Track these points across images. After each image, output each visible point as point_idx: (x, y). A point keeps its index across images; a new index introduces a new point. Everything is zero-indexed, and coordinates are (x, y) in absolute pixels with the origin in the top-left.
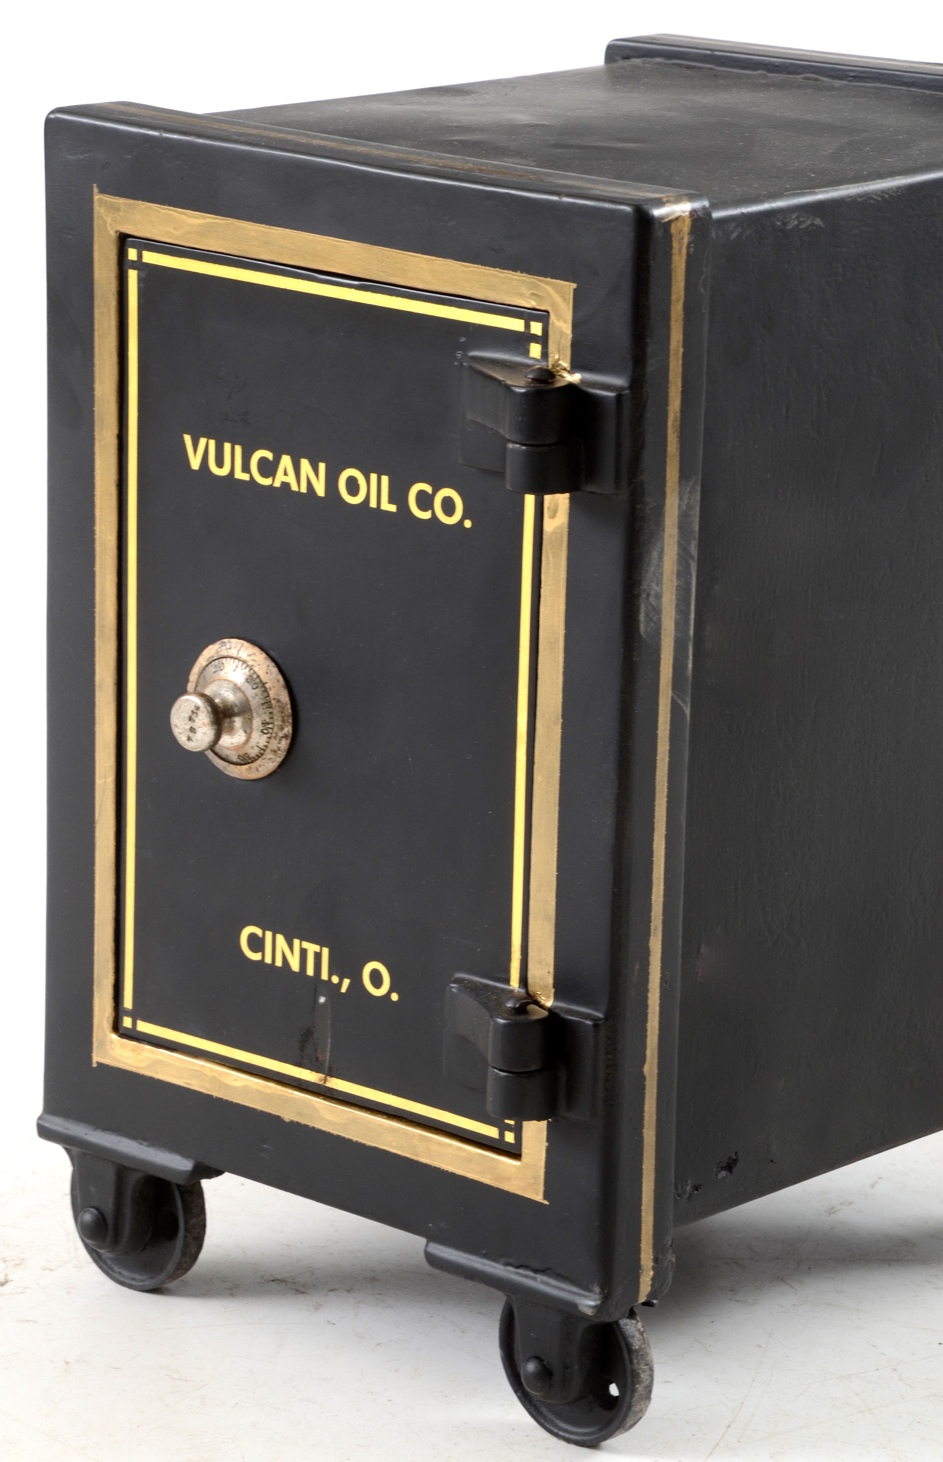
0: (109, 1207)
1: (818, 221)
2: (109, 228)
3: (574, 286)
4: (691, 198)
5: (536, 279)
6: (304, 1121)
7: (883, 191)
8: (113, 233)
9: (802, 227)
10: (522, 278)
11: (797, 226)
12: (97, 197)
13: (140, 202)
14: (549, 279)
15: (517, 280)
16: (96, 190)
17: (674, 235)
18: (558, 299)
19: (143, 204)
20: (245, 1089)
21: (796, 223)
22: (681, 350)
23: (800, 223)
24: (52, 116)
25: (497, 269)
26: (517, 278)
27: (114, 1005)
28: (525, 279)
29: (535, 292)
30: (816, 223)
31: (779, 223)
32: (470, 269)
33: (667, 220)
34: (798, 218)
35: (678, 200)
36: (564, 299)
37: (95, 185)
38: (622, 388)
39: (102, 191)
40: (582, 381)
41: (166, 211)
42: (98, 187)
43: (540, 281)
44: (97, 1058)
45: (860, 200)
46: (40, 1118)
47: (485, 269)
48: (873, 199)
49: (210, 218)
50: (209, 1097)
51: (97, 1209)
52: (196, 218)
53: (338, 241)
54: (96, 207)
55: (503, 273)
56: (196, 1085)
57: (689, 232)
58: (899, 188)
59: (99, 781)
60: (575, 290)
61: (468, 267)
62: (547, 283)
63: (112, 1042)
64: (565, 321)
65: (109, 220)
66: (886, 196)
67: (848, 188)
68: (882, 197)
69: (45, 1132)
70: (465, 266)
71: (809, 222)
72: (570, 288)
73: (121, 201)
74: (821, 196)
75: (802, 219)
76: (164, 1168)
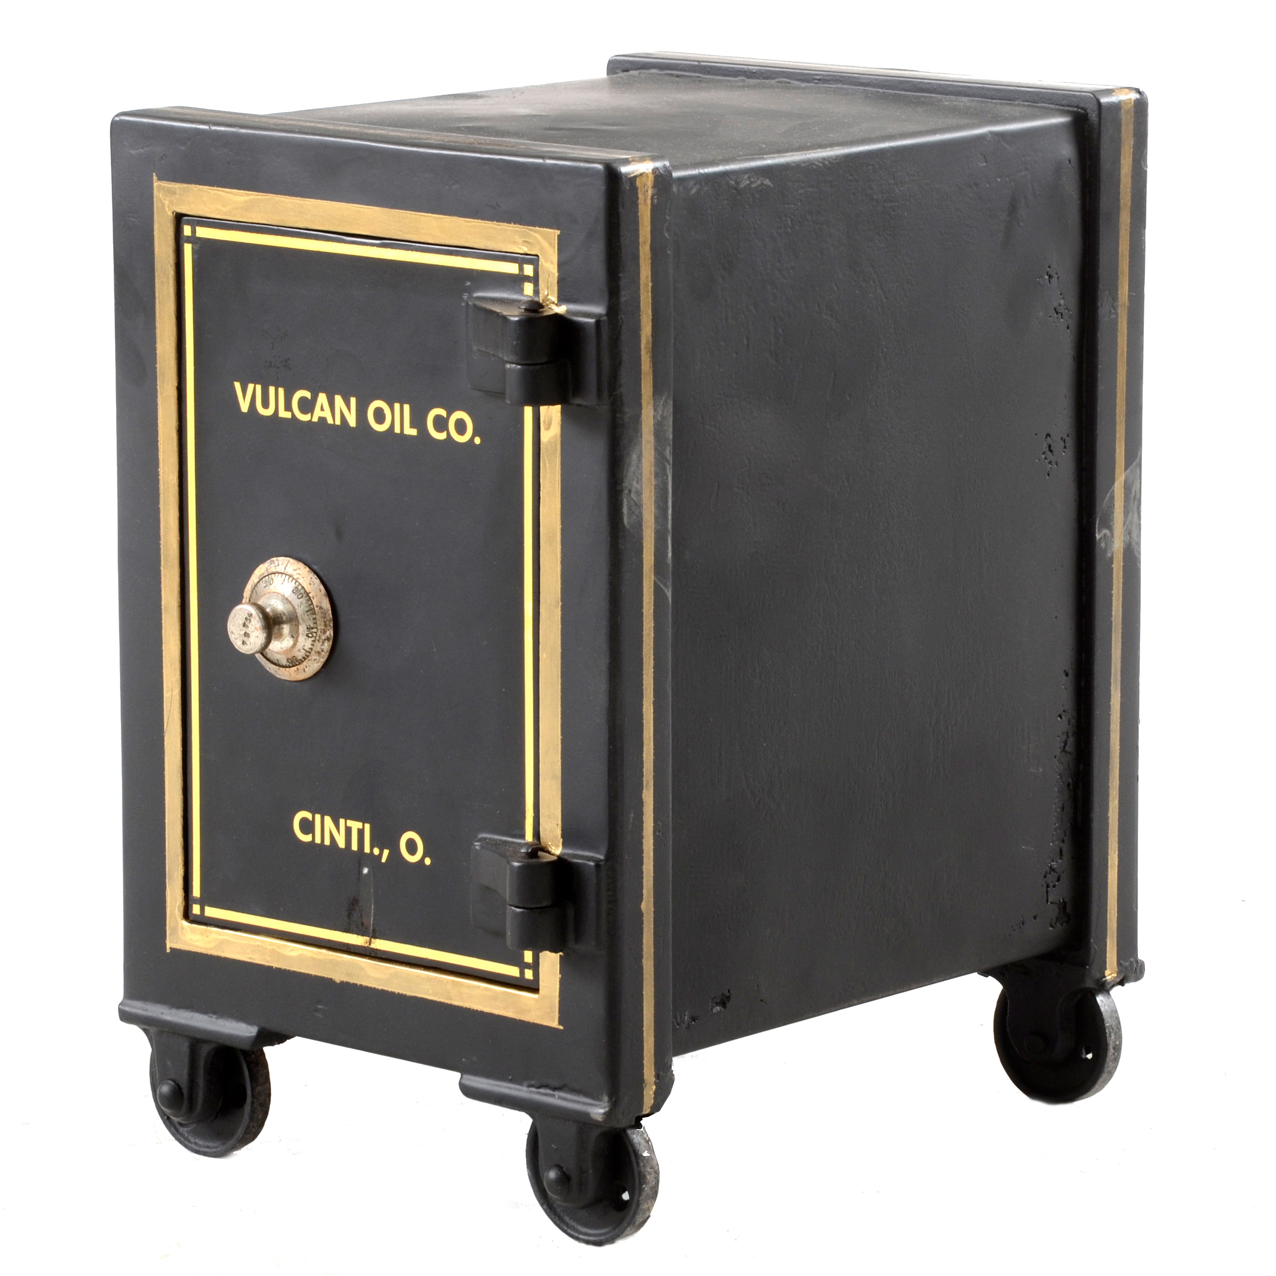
0: (184, 1078)
1: (767, 182)
2: (167, 210)
3: (558, 232)
4: (654, 159)
5: (528, 229)
6: (352, 980)
7: (824, 159)
8: (170, 214)
9: (753, 186)
10: (515, 229)
11: (749, 185)
12: (156, 184)
13: (193, 186)
14: (537, 228)
15: (511, 230)
16: (155, 178)
17: (639, 188)
18: (545, 244)
19: (196, 187)
20: (301, 958)
21: (748, 182)
22: (650, 284)
23: (752, 182)
24: (117, 119)
25: (495, 222)
26: (512, 228)
27: (184, 893)
28: (518, 229)
29: (526, 240)
30: (765, 183)
31: (733, 182)
32: (472, 224)
33: (632, 175)
34: (749, 178)
35: (642, 160)
36: (550, 244)
37: (154, 174)
38: (600, 315)
39: (160, 179)
40: (567, 311)
41: (215, 192)
42: (157, 175)
43: (530, 230)
44: (170, 945)
45: (803, 165)
46: (121, 1004)
47: (485, 223)
48: (815, 164)
49: (253, 195)
50: (269, 969)
51: (174, 1082)
52: (241, 196)
53: (361, 208)
54: (156, 193)
55: (500, 225)
56: (257, 959)
57: (652, 185)
58: (837, 157)
59: (168, 692)
60: (559, 236)
61: (470, 222)
62: (535, 231)
63: (183, 928)
64: (552, 263)
65: (167, 203)
66: (827, 163)
67: (793, 155)
68: (823, 163)
69: (125, 1016)
70: (468, 222)
71: (759, 182)
72: (555, 235)
73: (177, 186)
74: (769, 162)
75: (752, 180)
76: (232, 1037)
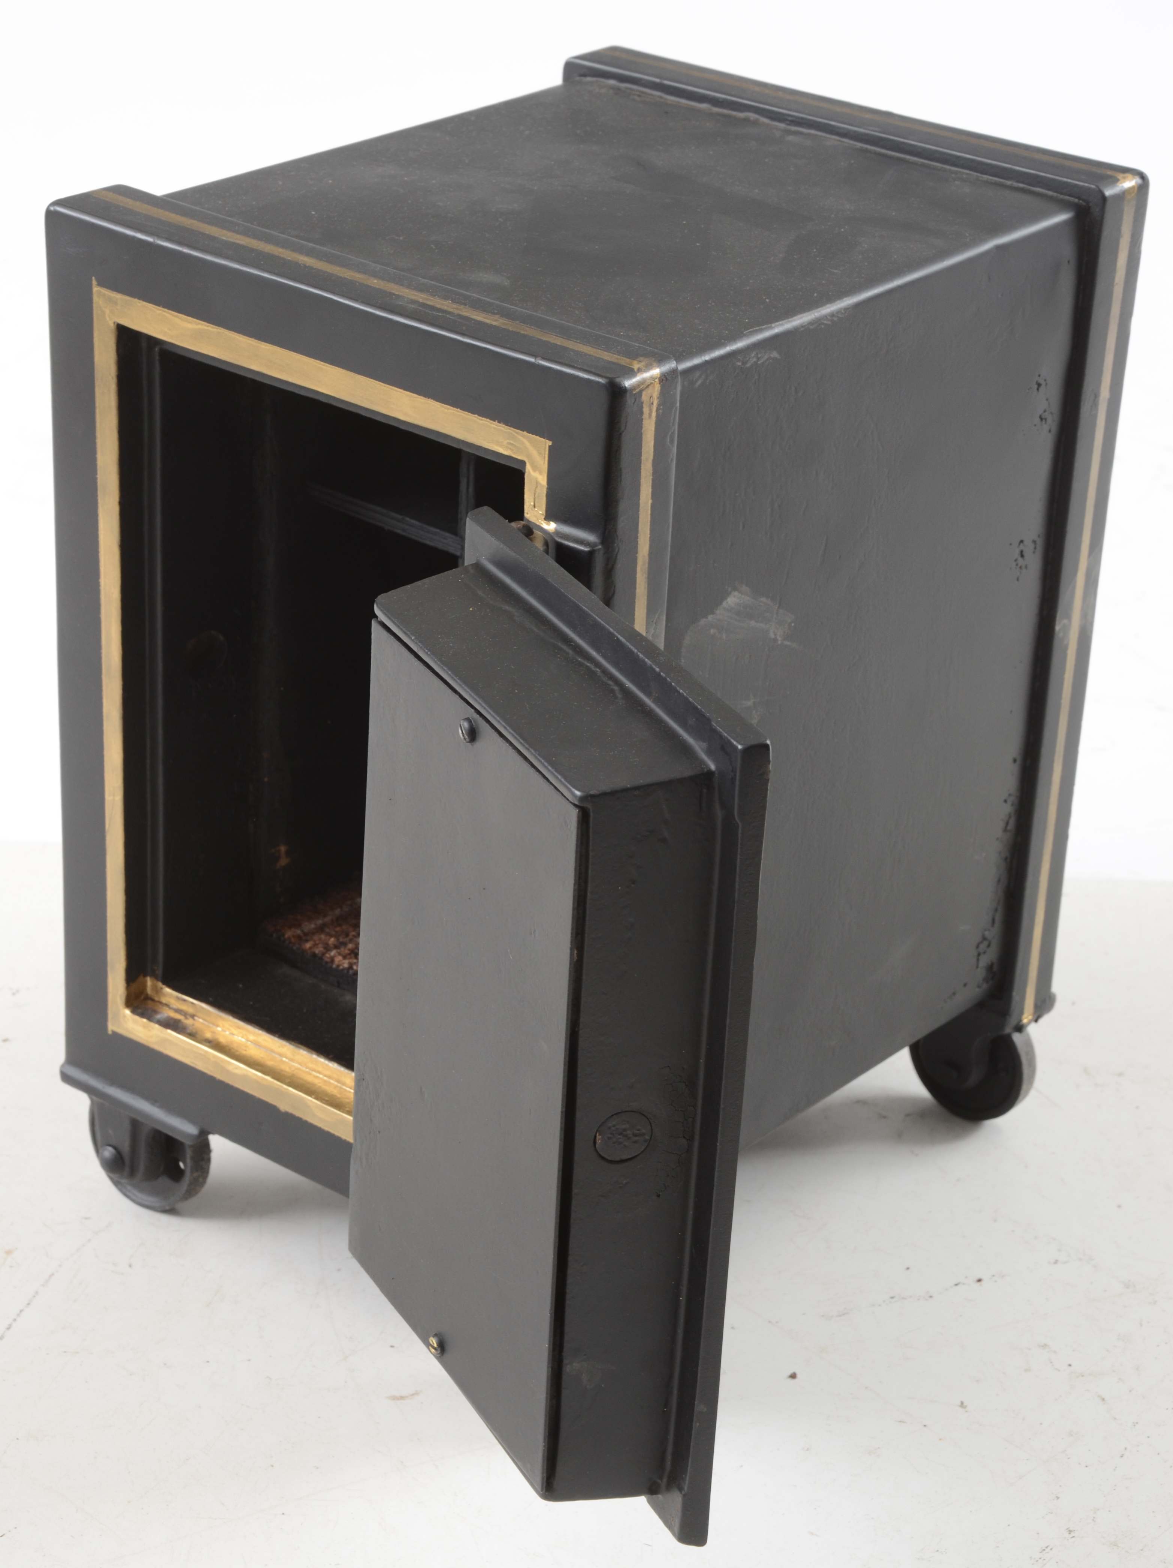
0: (126, 1148)
1: (775, 354)
2: (108, 319)
3: (550, 443)
4: (661, 360)
5: (513, 431)
6: (298, 1114)
7: (832, 315)
8: (112, 326)
9: (759, 362)
10: (499, 428)
11: (756, 363)
12: (95, 288)
13: (136, 300)
14: (525, 433)
15: (495, 428)
16: (94, 282)
17: (645, 402)
18: (534, 453)
19: (139, 303)
20: (245, 1078)
21: (755, 360)
22: (650, 502)
23: (758, 359)
24: (52, 208)
25: (476, 415)
26: (495, 426)
27: (126, 985)
28: (503, 429)
29: (512, 442)
30: (772, 356)
31: (739, 364)
32: (449, 411)
33: (637, 390)
34: (757, 355)
35: (648, 367)
36: (540, 454)
37: (93, 278)
38: (595, 545)
39: (100, 284)
40: (557, 532)
41: (160, 312)
42: (97, 280)
43: (517, 433)
44: (111, 1027)
45: (812, 327)
46: (62, 1066)
47: (464, 413)
48: (823, 324)
49: (202, 324)
50: (212, 1079)
51: (115, 1148)
52: (189, 323)
53: (324, 365)
54: (95, 298)
55: (482, 420)
56: (200, 1066)
57: (658, 396)
58: (846, 309)
59: (108, 798)
60: (550, 447)
61: (448, 409)
62: (524, 436)
63: (124, 1016)
64: (541, 473)
65: (107, 311)
66: (835, 319)
67: (802, 318)
68: (832, 321)
69: (66, 1078)
70: (445, 408)
71: (766, 357)
72: (545, 445)
73: (118, 296)
74: (777, 329)
75: (759, 356)
76: (174, 1129)
